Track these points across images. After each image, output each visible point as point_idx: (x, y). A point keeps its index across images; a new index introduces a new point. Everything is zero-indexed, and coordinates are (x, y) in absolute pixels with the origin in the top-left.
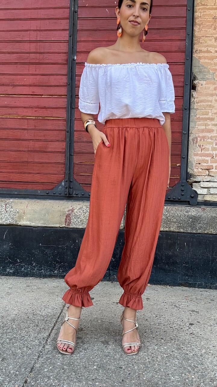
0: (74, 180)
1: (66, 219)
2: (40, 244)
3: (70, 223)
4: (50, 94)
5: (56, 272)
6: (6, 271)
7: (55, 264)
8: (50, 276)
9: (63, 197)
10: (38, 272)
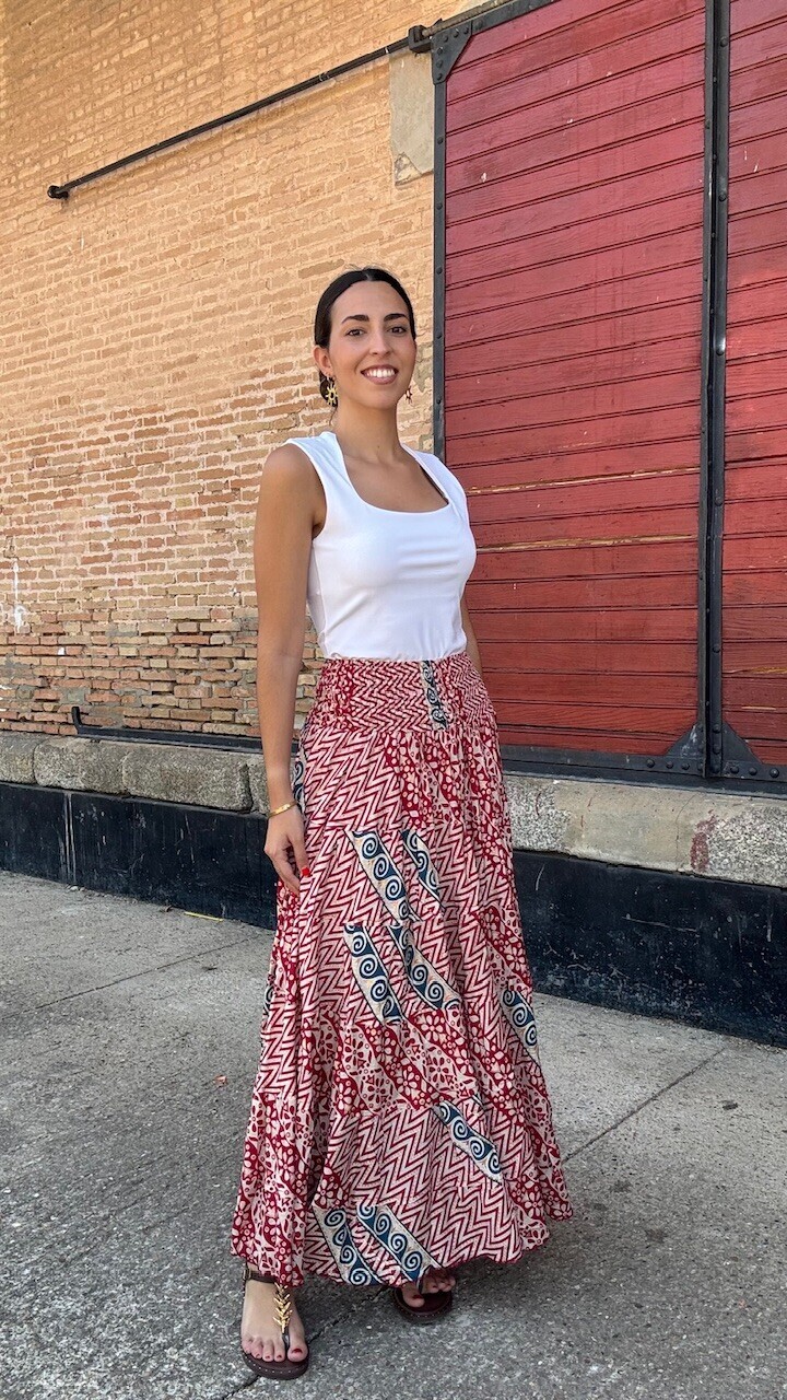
0: (725, 726)
1: (694, 850)
2: (628, 917)
3: (707, 862)
4: (654, 468)
5: (674, 1004)
6: (545, 979)
7: (671, 981)
8: (659, 1014)
9: (693, 778)
10: (626, 998)
